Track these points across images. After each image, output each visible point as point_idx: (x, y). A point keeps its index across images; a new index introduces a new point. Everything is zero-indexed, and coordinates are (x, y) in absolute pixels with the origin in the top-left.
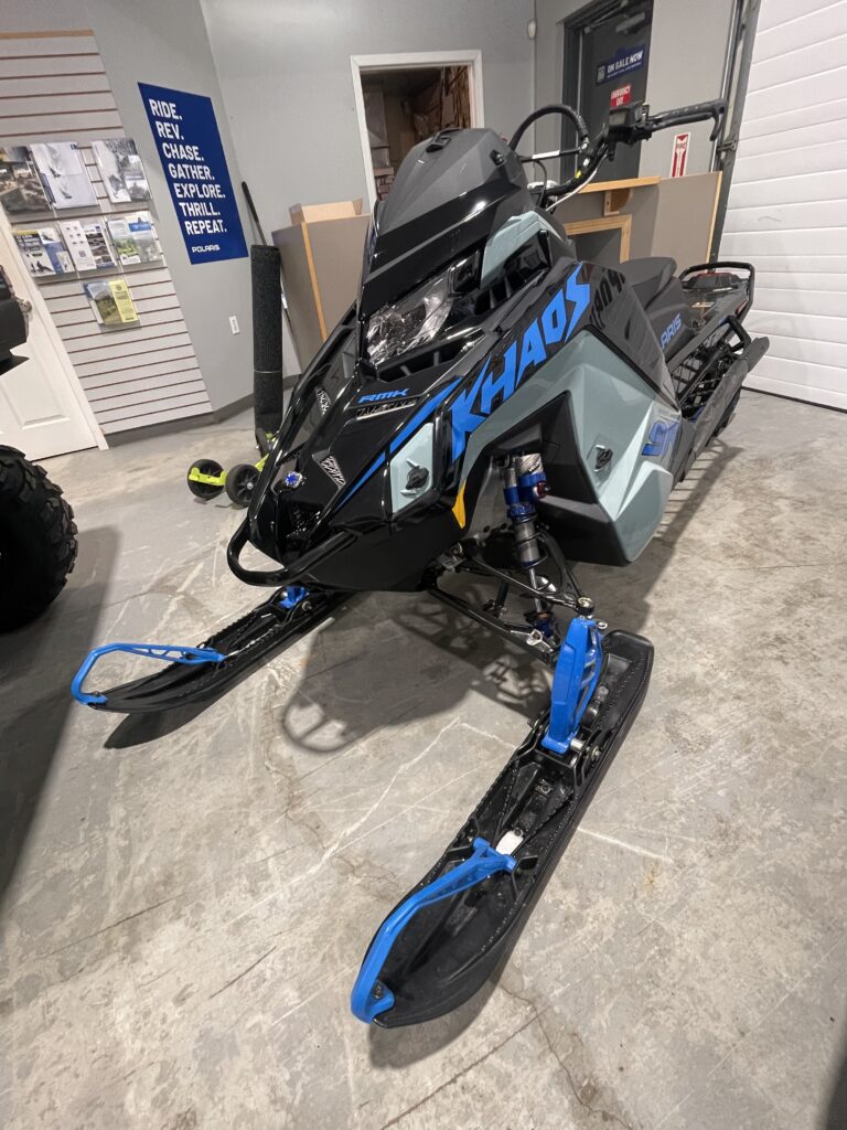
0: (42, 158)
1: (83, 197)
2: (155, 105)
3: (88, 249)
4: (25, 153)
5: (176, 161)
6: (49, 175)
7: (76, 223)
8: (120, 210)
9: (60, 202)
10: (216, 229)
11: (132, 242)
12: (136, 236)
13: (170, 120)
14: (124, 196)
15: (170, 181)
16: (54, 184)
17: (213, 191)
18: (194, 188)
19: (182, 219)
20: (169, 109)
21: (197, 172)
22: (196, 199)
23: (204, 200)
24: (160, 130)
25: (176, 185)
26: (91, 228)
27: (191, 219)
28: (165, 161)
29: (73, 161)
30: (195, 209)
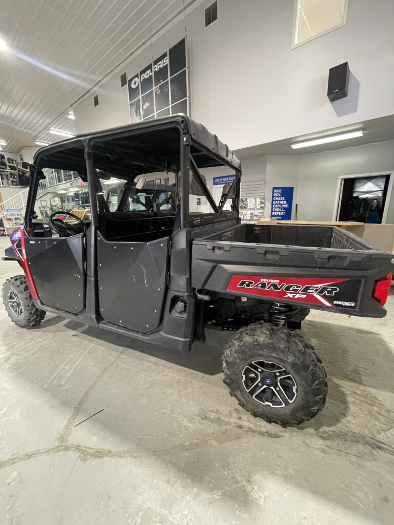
0: (248, 201)
1: (252, 207)
2: (275, 191)
3: (249, 216)
4: (247, 199)
5: (276, 201)
6: (248, 202)
7: (249, 211)
8: (258, 209)
9: (249, 207)
10: (282, 214)
11: (257, 215)
12: (259, 214)
13: (279, 193)
14: (259, 207)
15: (272, 204)
16: (248, 205)
17: (286, 206)
18: (279, 205)
19: (272, 211)
20: (280, 191)
21: (282, 202)
22: (279, 207)
23: (282, 208)
24: (275, 195)
25: (274, 206)
26: (252, 212)
27: (274, 212)
28: (273, 200)
29: (253, 200)
30: (278, 210)
